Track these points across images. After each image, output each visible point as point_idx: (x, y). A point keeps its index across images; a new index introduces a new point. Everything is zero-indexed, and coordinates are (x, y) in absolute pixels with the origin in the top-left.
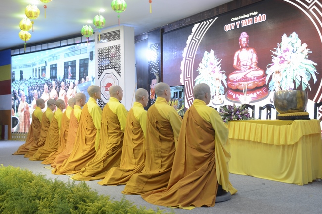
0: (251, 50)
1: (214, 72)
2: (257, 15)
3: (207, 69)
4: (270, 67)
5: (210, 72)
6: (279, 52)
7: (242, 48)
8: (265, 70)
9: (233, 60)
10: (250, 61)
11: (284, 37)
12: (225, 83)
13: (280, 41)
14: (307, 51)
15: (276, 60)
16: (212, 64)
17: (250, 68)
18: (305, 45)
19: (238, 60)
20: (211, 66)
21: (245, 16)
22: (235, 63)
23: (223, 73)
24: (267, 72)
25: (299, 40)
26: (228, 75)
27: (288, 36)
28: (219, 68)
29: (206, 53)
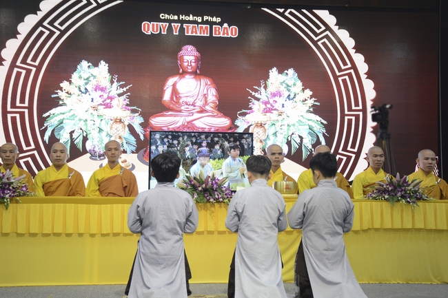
0: (205, 81)
1: (108, 106)
2: (221, 24)
3: (86, 97)
4: (244, 114)
5: (95, 104)
6: (263, 95)
7: (185, 73)
8: (233, 119)
9: (162, 92)
10: (200, 97)
11: (274, 72)
12: (139, 130)
13: (267, 77)
14: (311, 102)
15: (256, 106)
16: (103, 90)
17: (202, 111)
18: (308, 93)
19: (175, 92)
20: (100, 93)
21: (191, 18)
22: (167, 96)
23: (133, 111)
24: (238, 123)
25: (299, 84)
26: (146, 116)
27: (281, 72)
28: (123, 101)
29: (84, 64)
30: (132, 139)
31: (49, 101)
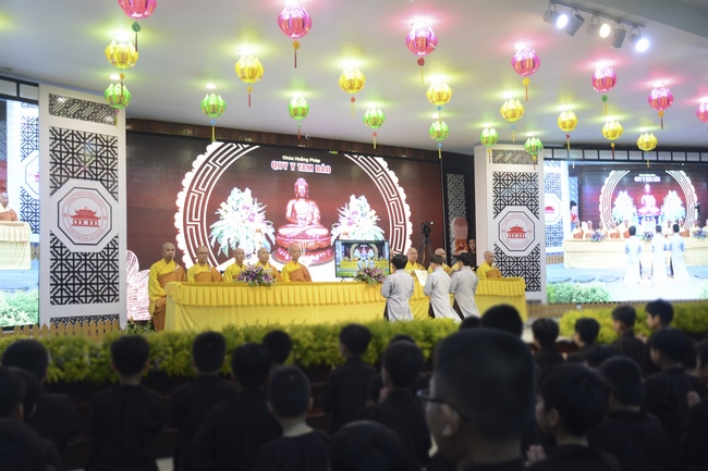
0: (312, 203)
1: (252, 220)
2: (320, 164)
3: (237, 214)
4: (336, 226)
5: (243, 219)
6: (346, 212)
7: (299, 197)
8: (330, 230)
9: (285, 211)
10: (310, 214)
11: (353, 197)
12: (272, 238)
13: (349, 201)
14: (375, 218)
15: (342, 219)
16: (248, 209)
17: (311, 224)
18: (374, 212)
19: (293, 211)
20: (246, 211)
21: (302, 159)
22: (289, 214)
23: (268, 224)
24: (332, 232)
25: (368, 206)
26: (277, 227)
27: (357, 198)
28: (262, 216)
29: (236, 190)
30: (268, 245)
31: (213, 217)
